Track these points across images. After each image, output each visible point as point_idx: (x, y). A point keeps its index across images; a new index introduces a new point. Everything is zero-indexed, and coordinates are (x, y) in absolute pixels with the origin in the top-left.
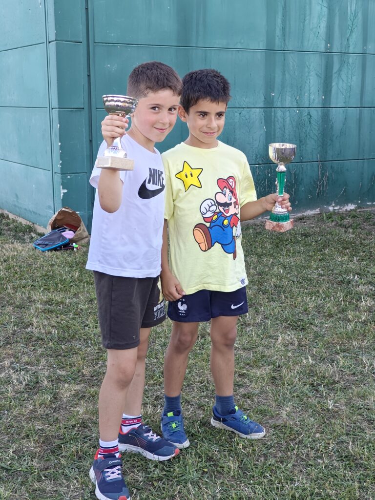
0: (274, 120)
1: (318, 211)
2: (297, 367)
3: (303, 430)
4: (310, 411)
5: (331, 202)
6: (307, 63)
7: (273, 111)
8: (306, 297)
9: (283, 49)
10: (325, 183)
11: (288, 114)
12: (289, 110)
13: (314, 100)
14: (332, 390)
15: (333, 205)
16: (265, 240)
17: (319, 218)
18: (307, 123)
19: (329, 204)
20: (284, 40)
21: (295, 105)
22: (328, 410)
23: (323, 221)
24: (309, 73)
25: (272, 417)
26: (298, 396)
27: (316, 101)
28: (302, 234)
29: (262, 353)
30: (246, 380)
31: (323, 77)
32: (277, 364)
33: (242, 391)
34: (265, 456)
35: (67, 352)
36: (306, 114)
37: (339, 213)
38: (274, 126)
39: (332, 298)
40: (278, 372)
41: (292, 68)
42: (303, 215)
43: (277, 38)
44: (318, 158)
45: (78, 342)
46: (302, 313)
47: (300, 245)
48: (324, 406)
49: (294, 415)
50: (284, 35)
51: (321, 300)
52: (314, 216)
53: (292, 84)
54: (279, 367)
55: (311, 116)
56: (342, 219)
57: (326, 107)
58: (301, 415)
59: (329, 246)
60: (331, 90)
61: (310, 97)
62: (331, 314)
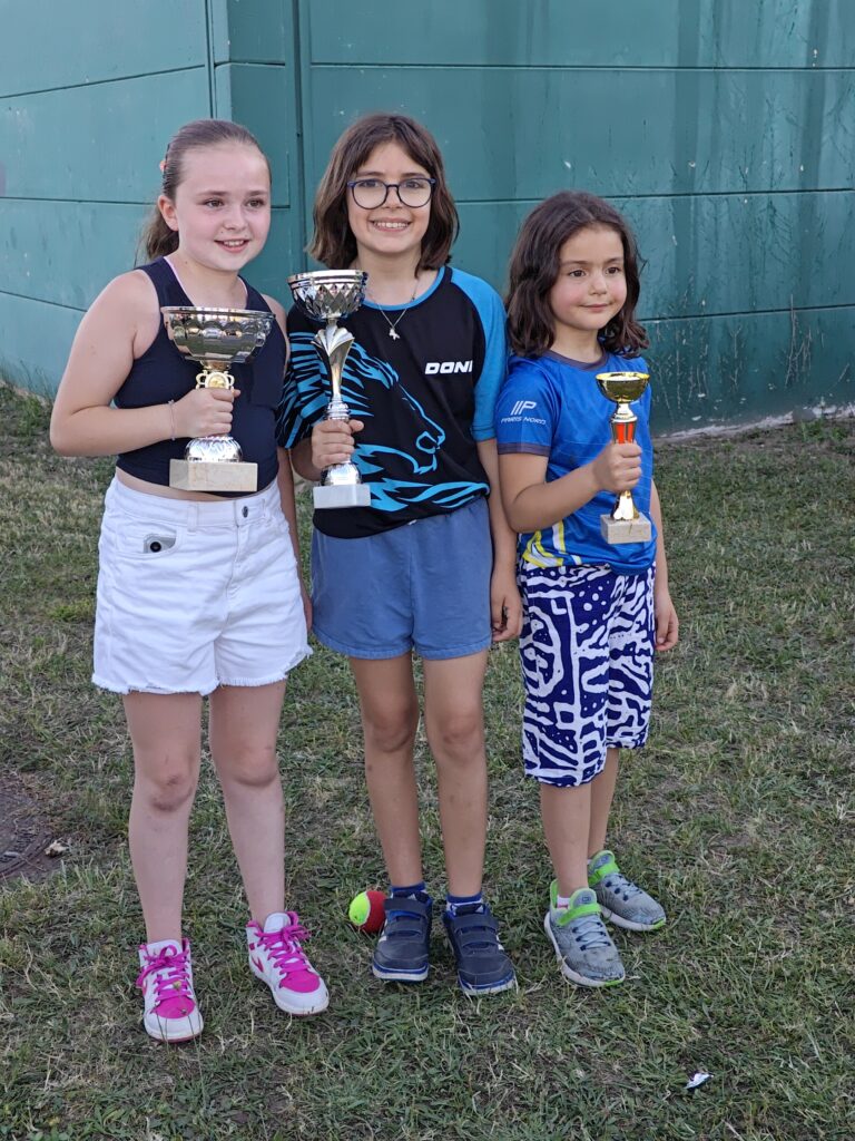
0: (696, 222)
1: (788, 417)
2: (771, 743)
3: (791, 859)
4: (803, 823)
5: (817, 398)
6: (767, 95)
7: (693, 201)
8: (779, 603)
9: (714, 65)
10: (805, 358)
11: (724, 207)
12: (727, 199)
13: (782, 175)
14: (843, 784)
15: (823, 403)
16: (682, 484)
17: (792, 433)
18: (767, 225)
19: (813, 403)
20: (717, 45)
21: (740, 186)
22: (837, 822)
23: (800, 438)
24: (771, 115)
25: (728, 835)
26: (775, 797)
27: (788, 176)
28: (758, 470)
29: (697, 715)
30: (670, 767)
31: (801, 124)
32: (731, 736)
33: (665, 787)
34: (722, 905)
35: (305, 717)
36: (765, 206)
37: (834, 423)
38: (695, 234)
39: (833, 604)
40: (733, 752)
41: (733, 106)
42: (757, 428)
43: (701, 41)
44: (789, 302)
45: (326, 698)
46: (774, 635)
47: (758, 495)
48: (828, 814)
49: (769, 831)
50: (717, 35)
51: (810, 610)
52: (780, 429)
53: (734, 142)
54: (734, 741)
55: (775, 211)
56: (844, 435)
57: (807, 189)
58: (783, 831)
59: (819, 494)
60: (819, 153)
61: (772, 168)
62: (833, 638)
